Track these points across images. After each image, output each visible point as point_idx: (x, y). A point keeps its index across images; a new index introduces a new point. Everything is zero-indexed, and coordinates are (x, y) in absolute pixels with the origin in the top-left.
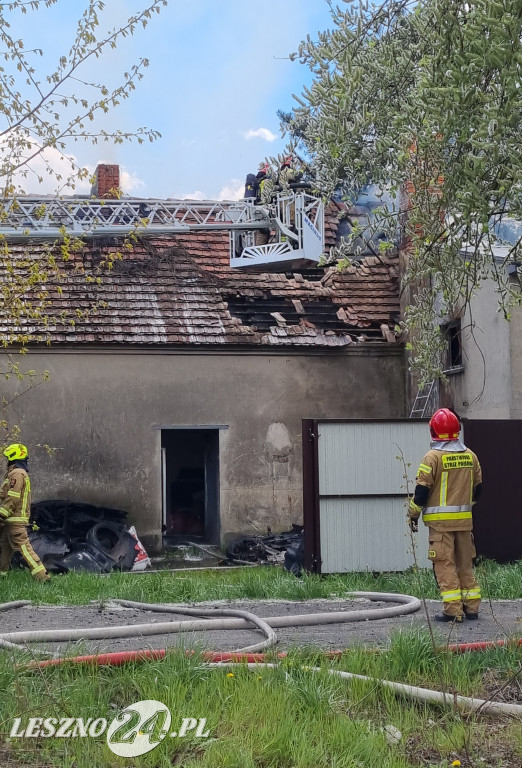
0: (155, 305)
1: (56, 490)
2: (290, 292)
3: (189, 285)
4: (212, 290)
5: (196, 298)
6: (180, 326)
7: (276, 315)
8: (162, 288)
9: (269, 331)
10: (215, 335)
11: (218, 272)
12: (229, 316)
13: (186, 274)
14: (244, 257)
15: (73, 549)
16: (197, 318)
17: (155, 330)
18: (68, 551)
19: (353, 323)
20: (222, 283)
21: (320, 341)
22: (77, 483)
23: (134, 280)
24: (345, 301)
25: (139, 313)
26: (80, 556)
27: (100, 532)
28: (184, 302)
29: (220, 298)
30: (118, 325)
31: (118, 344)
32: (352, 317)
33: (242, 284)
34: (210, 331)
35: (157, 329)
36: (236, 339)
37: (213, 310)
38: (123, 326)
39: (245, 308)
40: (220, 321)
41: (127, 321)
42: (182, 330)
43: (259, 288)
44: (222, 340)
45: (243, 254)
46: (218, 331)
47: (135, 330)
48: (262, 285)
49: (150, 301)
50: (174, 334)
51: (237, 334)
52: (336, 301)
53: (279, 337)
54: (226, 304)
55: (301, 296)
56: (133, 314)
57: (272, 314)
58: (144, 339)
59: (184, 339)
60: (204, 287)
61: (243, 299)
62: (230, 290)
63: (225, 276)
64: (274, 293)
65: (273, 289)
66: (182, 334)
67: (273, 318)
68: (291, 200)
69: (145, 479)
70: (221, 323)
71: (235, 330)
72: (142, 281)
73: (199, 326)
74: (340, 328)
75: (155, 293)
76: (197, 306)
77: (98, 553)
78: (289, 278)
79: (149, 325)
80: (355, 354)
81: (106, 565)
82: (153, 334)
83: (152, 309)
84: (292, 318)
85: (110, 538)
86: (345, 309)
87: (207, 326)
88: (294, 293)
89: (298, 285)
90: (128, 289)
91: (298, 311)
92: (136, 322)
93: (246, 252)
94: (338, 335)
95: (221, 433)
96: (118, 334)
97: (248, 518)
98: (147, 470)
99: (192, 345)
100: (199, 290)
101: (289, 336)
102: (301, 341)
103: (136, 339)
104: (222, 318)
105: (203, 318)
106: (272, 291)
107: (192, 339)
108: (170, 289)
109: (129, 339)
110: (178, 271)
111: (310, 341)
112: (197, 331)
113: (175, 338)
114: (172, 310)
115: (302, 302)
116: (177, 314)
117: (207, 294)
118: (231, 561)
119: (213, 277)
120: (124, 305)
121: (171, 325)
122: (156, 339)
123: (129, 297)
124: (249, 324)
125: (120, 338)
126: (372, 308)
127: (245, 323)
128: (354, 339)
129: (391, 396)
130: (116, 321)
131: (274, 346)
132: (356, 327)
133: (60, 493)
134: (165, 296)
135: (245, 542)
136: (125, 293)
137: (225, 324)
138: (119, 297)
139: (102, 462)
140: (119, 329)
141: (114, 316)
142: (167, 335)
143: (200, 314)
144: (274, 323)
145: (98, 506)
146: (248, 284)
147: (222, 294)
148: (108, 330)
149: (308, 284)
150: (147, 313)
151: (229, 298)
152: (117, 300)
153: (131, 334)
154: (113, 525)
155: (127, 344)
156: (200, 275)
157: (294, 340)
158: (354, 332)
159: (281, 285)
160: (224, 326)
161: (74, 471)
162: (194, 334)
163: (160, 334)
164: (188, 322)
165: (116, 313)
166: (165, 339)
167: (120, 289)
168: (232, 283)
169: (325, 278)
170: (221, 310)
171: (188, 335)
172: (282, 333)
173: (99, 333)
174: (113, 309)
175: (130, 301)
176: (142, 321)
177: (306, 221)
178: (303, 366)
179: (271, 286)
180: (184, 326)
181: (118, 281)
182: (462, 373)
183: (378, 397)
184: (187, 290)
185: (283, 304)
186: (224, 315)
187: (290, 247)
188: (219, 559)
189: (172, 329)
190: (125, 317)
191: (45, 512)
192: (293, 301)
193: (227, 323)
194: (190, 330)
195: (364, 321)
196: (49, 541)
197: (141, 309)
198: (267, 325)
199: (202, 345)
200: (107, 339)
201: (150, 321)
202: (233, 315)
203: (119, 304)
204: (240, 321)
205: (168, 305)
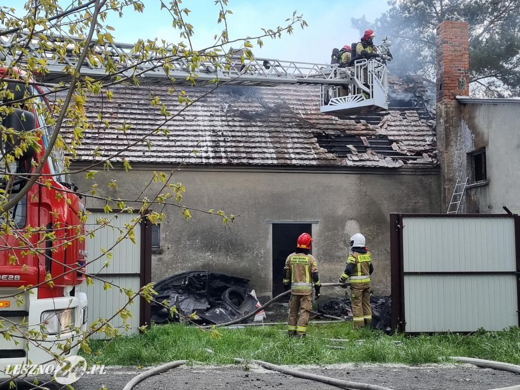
0: (269, 140)
1: (201, 264)
2: (359, 132)
3: (290, 127)
4: (306, 130)
5: (295, 135)
6: (285, 153)
7: (350, 146)
8: (273, 129)
9: (347, 157)
10: (310, 159)
11: (310, 119)
12: (319, 147)
13: (288, 120)
14: (331, 105)
15: (213, 306)
16: (297, 148)
17: (268, 156)
18: (209, 306)
19: (404, 152)
20: (312, 126)
21: (381, 164)
22: (215, 259)
23: (254, 124)
24: (397, 138)
25: (257, 145)
26: (218, 311)
27: (231, 294)
28: (288, 137)
29: (312, 135)
30: (243, 152)
31: (243, 164)
32: (402, 148)
33: (325, 126)
34: (306, 157)
35: (270, 156)
36: (324, 162)
37: (307, 143)
38: (247, 153)
39: (329, 142)
40: (312, 150)
41: (250, 150)
42: (287, 156)
43: (337, 129)
44: (314, 163)
45: (330, 102)
46: (311, 157)
47: (255, 156)
48: (339, 127)
49: (265, 137)
50: (281, 158)
51: (324, 159)
52: (392, 138)
53: (353, 161)
54: (316, 139)
55: (367, 134)
56: (254, 146)
57: (347, 146)
58: (261, 162)
59: (289, 162)
60: (300, 128)
61: (327, 136)
62: (318, 130)
63: (315, 121)
65: (347, 130)
66: (287, 159)
67: (349, 148)
68: (364, 65)
69: (261, 257)
70: (313, 151)
71: (323, 156)
72: (259, 124)
73: (298, 153)
74: (396, 155)
75: (268, 132)
76: (296, 140)
77: (230, 309)
78: (357, 123)
79: (265, 153)
80: (406, 173)
81: (236, 318)
82: (267, 158)
83: (266, 142)
84: (361, 148)
85: (239, 299)
86: (397, 143)
87: (304, 153)
88: (361, 132)
89: (363, 127)
90: (249, 129)
91: (365, 144)
92: (256, 150)
93: (332, 101)
94: (393, 160)
95: (313, 226)
96: (244, 158)
98: (262, 251)
99: (294, 166)
100: (297, 130)
101: (361, 160)
102: (369, 164)
104: (314, 148)
105: (301, 148)
106: (346, 131)
107: (294, 162)
108: (278, 129)
109: (251, 161)
110: (283, 118)
111: (375, 164)
112: (298, 156)
113: (283, 161)
114: (280, 143)
115: (368, 138)
116: (283, 145)
117: (303, 132)
118: (322, 315)
119: (307, 122)
120: (248, 139)
121: (279, 153)
122: (270, 162)
123: (250, 134)
124: (332, 152)
125: (244, 161)
126: (416, 142)
127: (329, 152)
128: (405, 163)
129: (431, 203)
130: (242, 150)
131: (351, 167)
132: (406, 155)
133: (204, 266)
134: (275, 134)
135: (331, 302)
136: (248, 131)
138: (244, 134)
139: (233, 246)
140: (244, 155)
141: (241, 147)
142: (277, 159)
143: (298, 145)
144: (350, 152)
145: (230, 276)
146: (330, 127)
147: (313, 133)
148: (237, 155)
149: (371, 127)
150: (263, 145)
151: (318, 135)
152: (243, 136)
153: (252, 158)
154: (241, 290)
155: (250, 165)
156: (298, 121)
157: (364, 163)
158: (405, 158)
159: (352, 127)
160: (316, 154)
161: (213, 252)
162: (295, 159)
163: (272, 158)
164: (291, 151)
165: (242, 144)
166: (275, 162)
167: (244, 129)
168: (319, 126)
169: (382, 123)
170: (313, 143)
171: (291, 159)
172: (356, 158)
173: (231, 158)
174: (240, 142)
175: (251, 137)
176: (260, 150)
177: (376, 79)
179: (346, 127)
180: (289, 153)
181: (243, 124)
183: (421, 203)
184: (289, 130)
185: (355, 139)
186: (315, 146)
189: (280, 155)
190: (248, 147)
191: (194, 279)
192: (362, 138)
193: (317, 151)
194: (293, 156)
195: (410, 151)
196: (197, 300)
197: (259, 142)
198: (345, 153)
199: (301, 166)
200: (236, 161)
201: (265, 150)
202: (321, 146)
203: (244, 139)
204: (326, 150)
205: (277, 139)
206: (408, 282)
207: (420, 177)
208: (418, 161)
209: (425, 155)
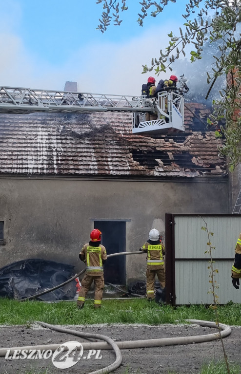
0: (93, 154)
1: (36, 253)
2: (166, 149)
3: (111, 144)
4: (124, 147)
5: (115, 151)
6: (105, 165)
7: (158, 160)
8: (97, 146)
9: (154, 169)
10: (124, 170)
11: (128, 138)
12: (133, 161)
13: (110, 139)
14: (140, 127)
15: (43, 286)
16: (115, 161)
17: (91, 167)
18: (40, 287)
19: (201, 165)
20: (130, 144)
21: (181, 174)
22: (48, 250)
23: (82, 142)
24: (197, 153)
25: (84, 158)
27: (57, 277)
28: (108, 153)
29: (128, 151)
30: (72, 164)
31: (71, 174)
32: (200, 162)
33: (140, 144)
34: (122, 168)
35: (93, 167)
36: (135, 173)
37: (124, 158)
38: (74, 165)
39: (142, 157)
40: (127, 163)
41: (77, 163)
42: (106, 168)
43: (150, 146)
44: (128, 173)
45: (139, 126)
46: (126, 168)
47: (81, 167)
48: (151, 145)
49: (90, 152)
50: (102, 170)
51: (136, 170)
52: (191, 153)
53: (159, 172)
54: (131, 154)
55: (173, 151)
56: (81, 159)
57: (156, 160)
58: (85, 172)
59: (107, 172)
60: (120, 145)
61: (141, 152)
62: (134, 147)
63: (132, 140)
64: (158, 149)
65: (158, 147)
66: (106, 170)
67: (157, 162)
68: (165, 96)
70: (128, 164)
71: (135, 168)
72: (87, 142)
73: (116, 166)
74: (194, 168)
75: (93, 148)
76: (115, 155)
78: (166, 141)
79: (89, 165)
80: (201, 181)
81: (60, 295)
82: (91, 170)
83: (91, 157)
84: (167, 162)
86: (197, 158)
87: (120, 166)
88: (168, 149)
89: (171, 145)
90: (79, 146)
91: (171, 158)
92: (82, 163)
93: (141, 125)
94: (192, 171)
95: (127, 223)
96: (72, 169)
97: (142, 270)
99: (112, 176)
100: (117, 147)
101: (165, 171)
102: (172, 174)
103: (81, 172)
104: (128, 162)
105: (118, 161)
106: (157, 148)
107: (112, 172)
108: (101, 146)
109: (77, 172)
110: (106, 137)
111: (176, 174)
112: (115, 168)
113: (102, 172)
114: (102, 157)
115: (173, 154)
116: (105, 159)
117: (121, 149)
118: (130, 294)
119: (124, 140)
120: (76, 154)
121: (101, 165)
122: (92, 172)
123: (79, 150)
124: (143, 165)
125: (72, 171)
126: (211, 157)
127: (140, 165)
128: (201, 173)
130: (71, 162)
131: (157, 176)
132: (202, 167)
133: (38, 255)
134: (98, 150)
135: (138, 283)
136: (77, 148)
137: (130, 165)
138: (73, 150)
139: (62, 239)
140: (72, 167)
141: (70, 160)
142: (98, 170)
143: (117, 159)
144: (157, 164)
145: (58, 262)
146: (144, 144)
147: (129, 149)
148: (66, 167)
149: (176, 144)
150: (88, 159)
151: (133, 151)
152: (72, 152)
153: (79, 170)
154: (66, 274)
155: (76, 175)
156: (118, 139)
157: (168, 174)
158: (201, 170)
159: (162, 145)
160: (130, 166)
161: (46, 243)
162: (113, 170)
163: (94, 170)
164: (110, 163)
165: (71, 158)
166: (97, 172)
167: (74, 146)
168: (135, 144)
169: (186, 141)
170: (128, 157)
171: (110, 170)
172: (161, 170)
173: (61, 169)
174: (70, 156)
175: (79, 152)
176: (85, 163)
177: (174, 107)
178: (172, 188)
179: (157, 145)
180: (108, 165)
181: (74, 142)
183: (214, 205)
184: (110, 147)
185: (163, 155)
186: (130, 160)
187: (165, 121)
188: (124, 293)
189: (101, 167)
190: (76, 161)
191: (29, 265)
192: (168, 153)
193: (131, 164)
194: (111, 168)
195: (206, 164)
196: (31, 281)
197: (85, 156)
198: (153, 165)
199: (117, 176)
200: (65, 172)
201: (90, 163)
202: (134, 160)
203: (73, 154)
204: (138, 163)
205: (100, 155)
206: (178, 266)
207: (213, 185)
208: (212, 171)
209: (217, 167)
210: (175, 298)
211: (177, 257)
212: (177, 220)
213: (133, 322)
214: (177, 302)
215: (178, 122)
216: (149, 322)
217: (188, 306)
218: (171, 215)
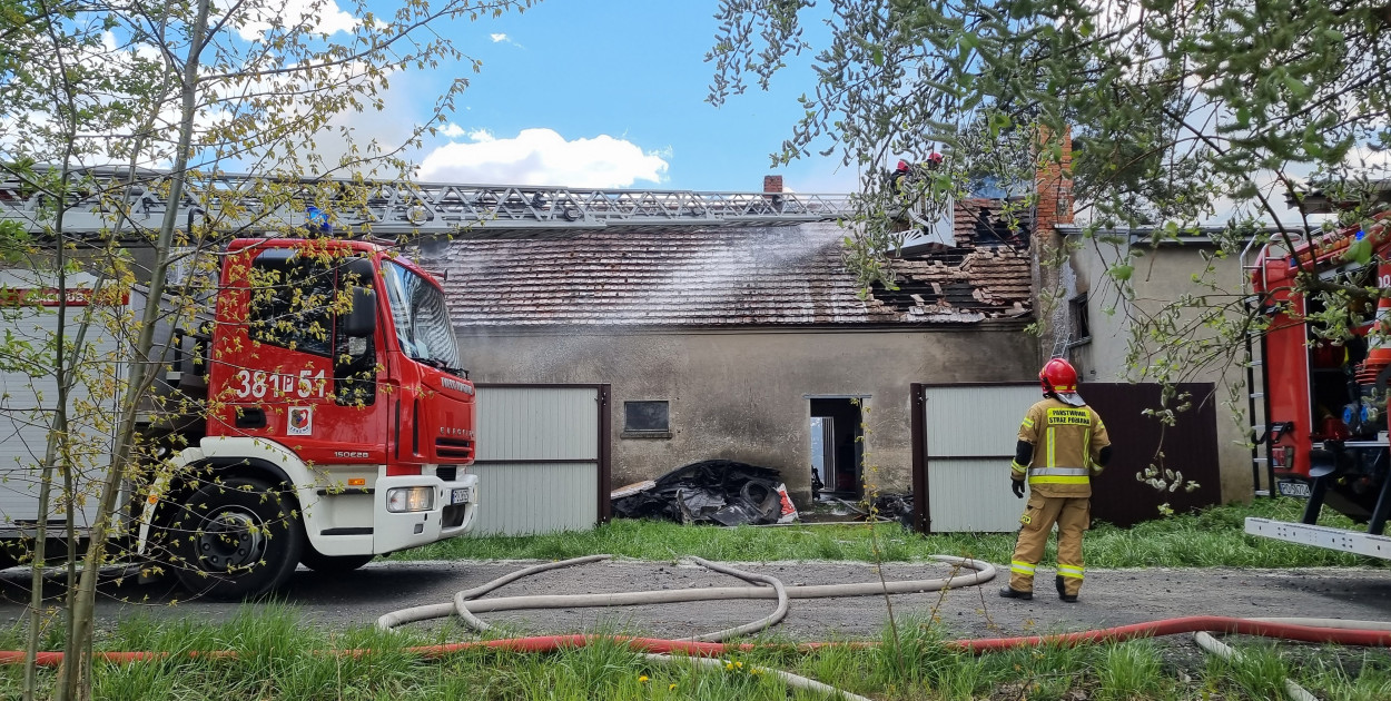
0: (807, 291)
1: (719, 451)
2: (929, 277)
3: (838, 274)
4: (858, 277)
5: (843, 284)
6: (827, 308)
7: (916, 297)
8: (815, 277)
9: (908, 310)
10: (857, 315)
12: (872, 299)
13: (836, 265)
15: (729, 502)
16: (843, 301)
17: (804, 312)
18: (724, 504)
19: (988, 302)
21: (956, 318)
22: (737, 445)
23: (791, 271)
24: (981, 282)
25: (792, 298)
26: (732, 509)
27: (751, 488)
28: (833, 287)
29: (866, 283)
30: (772, 308)
31: (771, 324)
32: (986, 296)
34: (854, 311)
35: (807, 313)
36: (876, 318)
37: (858, 294)
38: (777, 309)
41: (781, 305)
42: (828, 311)
43: (901, 274)
44: (863, 319)
46: (861, 311)
47: (786, 312)
48: (904, 271)
49: (802, 287)
50: (821, 315)
51: (878, 314)
52: (972, 283)
53: (916, 315)
54: (870, 288)
55: (941, 279)
56: (787, 299)
57: (912, 296)
58: (794, 320)
59: (830, 319)
60: (852, 275)
64: (915, 277)
65: (915, 274)
66: (828, 315)
67: (913, 299)
69: (797, 442)
70: (864, 304)
71: (876, 310)
72: (797, 271)
73: (844, 308)
74: (976, 307)
75: (808, 281)
76: (843, 291)
77: (748, 506)
78: (930, 264)
79: (800, 308)
80: (989, 329)
81: (755, 517)
82: (803, 315)
83: (803, 294)
84: (930, 298)
85: (761, 494)
86: (981, 290)
87: (851, 307)
88: (933, 277)
89: (938, 271)
90: (783, 278)
91: (937, 293)
92: (789, 305)
94: (972, 313)
95: (864, 403)
96: (772, 316)
97: (891, 477)
98: (798, 435)
99: (837, 324)
100: (847, 277)
101: (926, 314)
102: (937, 318)
103: (787, 320)
104: (865, 300)
105: (849, 301)
107: (837, 319)
108: (821, 277)
109: (781, 320)
110: (830, 262)
111: (945, 318)
112: (843, 311)
113: (822, 319)
114: (822, 294)
115: (941, 285)
116: (826, 298)
117: (854, 280)
120: (780, 292)
121: (819, 307)
122: (805, 320)
123: (785, 285)
124: (891, 305)
125: (772, 320)
126: (1007, 288)
127: (885, 305)
128: (988, 316)
129: (1024, 368)
130: (771, 305)
131: (912, 323)
132: (990, 305)
133: (722, 454)
134: (817, 284)
136: (782, 281)
137: (868, 305)
138: (776, 285)
139: (759, 428)
140: (773, 312)
141: (770, 301)
142: (815, 315)
143: (845, 297)
144: (914, 303)
145: (753, 465)
146: (892, 271)
148: (763, 313)
149: (945, 268)
150: (799, 298)
152: (774, 288)
153: (782, 316)
154: (765, 483)
155: (779, 324)
157: (931, 318)
158: (988, 309)
159: (922, 271)
160: (867, 307)
161: (735, 435)
162: (839, 315)
163: (809, 315)
164: (834, 304)
165: (772, 298)
166: (812, 320)
167: (778, 279)
169: (963, 264)
170: (865, 294)
171: (834, 315)
172: (920, 312)
173: (755, 316)
174: (770, 295)
175: (785, 288)
176: (794, 305)
178: (939, 341)
179: (913, 271)
180: (831, 307)
182: (1090, 343)
183: (1013, 369)
184: (836, 277)
185: (923, 287)
186: (867, 298)
187: (921, 233)
188: (860, 514)
189: (819, 311)
190: (780, 302)
191: (709, 470)
192: (933, 284)
193: (870, 304)
194: (836, 311)
195: (997, 300)
196: (710, 495)
197: (794, 294)
198: (905, 303)
199: (845, 324)
200: (762, 320)
201: (801, 305)
202: (875, 298)
203: (775, 292)
204: (882, 303)
205: (817, 290)
206: (934, 470)
207: (1009, 334)
208: (1008, 312)
209: (1017, 304)
210: (929, 521)
211: (931, 453)
212: (929, 393)
213: (840, 557)
214: (933, 528)
215: (945, 232)
216: (868, 558)
217: (946, 534)
218: (920, 385)
